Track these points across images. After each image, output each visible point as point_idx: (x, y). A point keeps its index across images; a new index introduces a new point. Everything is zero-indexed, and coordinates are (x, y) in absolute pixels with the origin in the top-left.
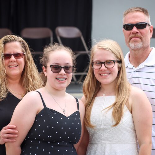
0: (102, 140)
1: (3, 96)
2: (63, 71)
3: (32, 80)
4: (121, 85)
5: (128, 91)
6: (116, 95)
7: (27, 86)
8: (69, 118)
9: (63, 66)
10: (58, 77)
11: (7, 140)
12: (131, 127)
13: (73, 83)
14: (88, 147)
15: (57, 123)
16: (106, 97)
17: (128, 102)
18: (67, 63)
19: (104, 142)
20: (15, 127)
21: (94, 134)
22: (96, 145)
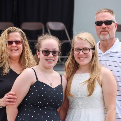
0: (79, 106)
1: (7, 72)
2: (51, 55)
3: (28, 61)
4: (94, 66)
5: (99, 70)
6: (90, 73)
7: (24, 65)
8: (54, 90)
9: (51, 51)
10: (47, 58)
11: (8, 103)
12: (101, 97)
13: (59, 63)
14: (68, 111)
15: (46, 92)
16: (83, 74)
17: (99, 79)
18: (55, 49)
19: (80, 107)
20: (15, 93)
21: (73, 102)
22: (74, 110)
